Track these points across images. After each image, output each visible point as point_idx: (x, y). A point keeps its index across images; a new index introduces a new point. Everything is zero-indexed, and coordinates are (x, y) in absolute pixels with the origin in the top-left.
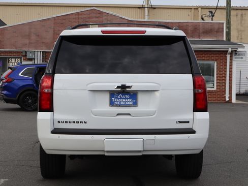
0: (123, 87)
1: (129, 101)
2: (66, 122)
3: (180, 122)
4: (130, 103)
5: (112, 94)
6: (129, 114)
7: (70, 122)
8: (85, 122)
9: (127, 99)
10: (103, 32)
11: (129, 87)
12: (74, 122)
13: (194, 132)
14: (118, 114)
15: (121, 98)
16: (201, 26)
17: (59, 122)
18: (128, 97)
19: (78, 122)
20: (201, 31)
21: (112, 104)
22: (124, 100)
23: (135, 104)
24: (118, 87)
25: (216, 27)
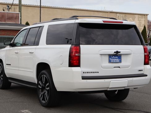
0: (117, 52)
1: (118, 60)
2: (88, 73)
3: (140, 71)
4: (118, 61)
5: (110, 56)
6: (119, 67)
7: (90, 73)
8: (98, 72)
9: (117, 58)
10: (104, 22)
11: (120, 52)
12: (92, 72)
13: (146, 76)
14: (114, 67)
15: (114, 58)
16: (6, 15)
17: (84, 73)
18: (117, 57)
19: (94, 72)
20: (6, 18)
21: (110, 62)
22: (115, 60)
23: (120, 62)
24: (115, 52)
25: (15, 16)
